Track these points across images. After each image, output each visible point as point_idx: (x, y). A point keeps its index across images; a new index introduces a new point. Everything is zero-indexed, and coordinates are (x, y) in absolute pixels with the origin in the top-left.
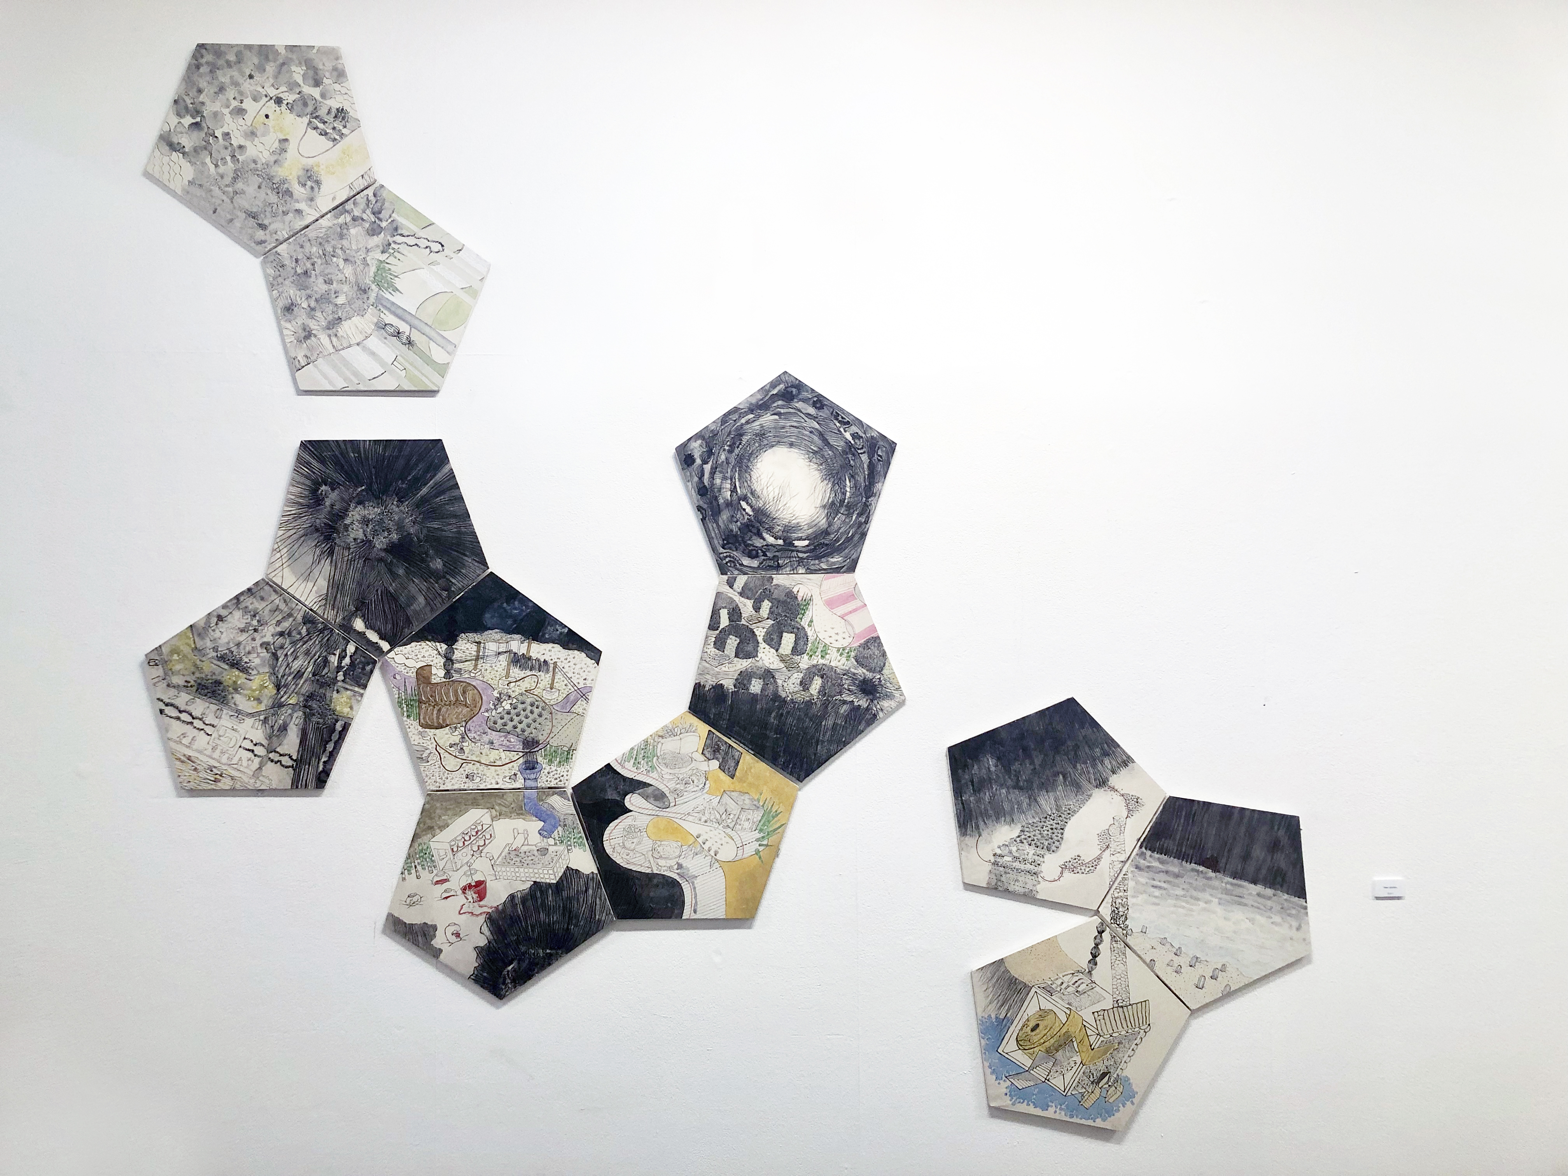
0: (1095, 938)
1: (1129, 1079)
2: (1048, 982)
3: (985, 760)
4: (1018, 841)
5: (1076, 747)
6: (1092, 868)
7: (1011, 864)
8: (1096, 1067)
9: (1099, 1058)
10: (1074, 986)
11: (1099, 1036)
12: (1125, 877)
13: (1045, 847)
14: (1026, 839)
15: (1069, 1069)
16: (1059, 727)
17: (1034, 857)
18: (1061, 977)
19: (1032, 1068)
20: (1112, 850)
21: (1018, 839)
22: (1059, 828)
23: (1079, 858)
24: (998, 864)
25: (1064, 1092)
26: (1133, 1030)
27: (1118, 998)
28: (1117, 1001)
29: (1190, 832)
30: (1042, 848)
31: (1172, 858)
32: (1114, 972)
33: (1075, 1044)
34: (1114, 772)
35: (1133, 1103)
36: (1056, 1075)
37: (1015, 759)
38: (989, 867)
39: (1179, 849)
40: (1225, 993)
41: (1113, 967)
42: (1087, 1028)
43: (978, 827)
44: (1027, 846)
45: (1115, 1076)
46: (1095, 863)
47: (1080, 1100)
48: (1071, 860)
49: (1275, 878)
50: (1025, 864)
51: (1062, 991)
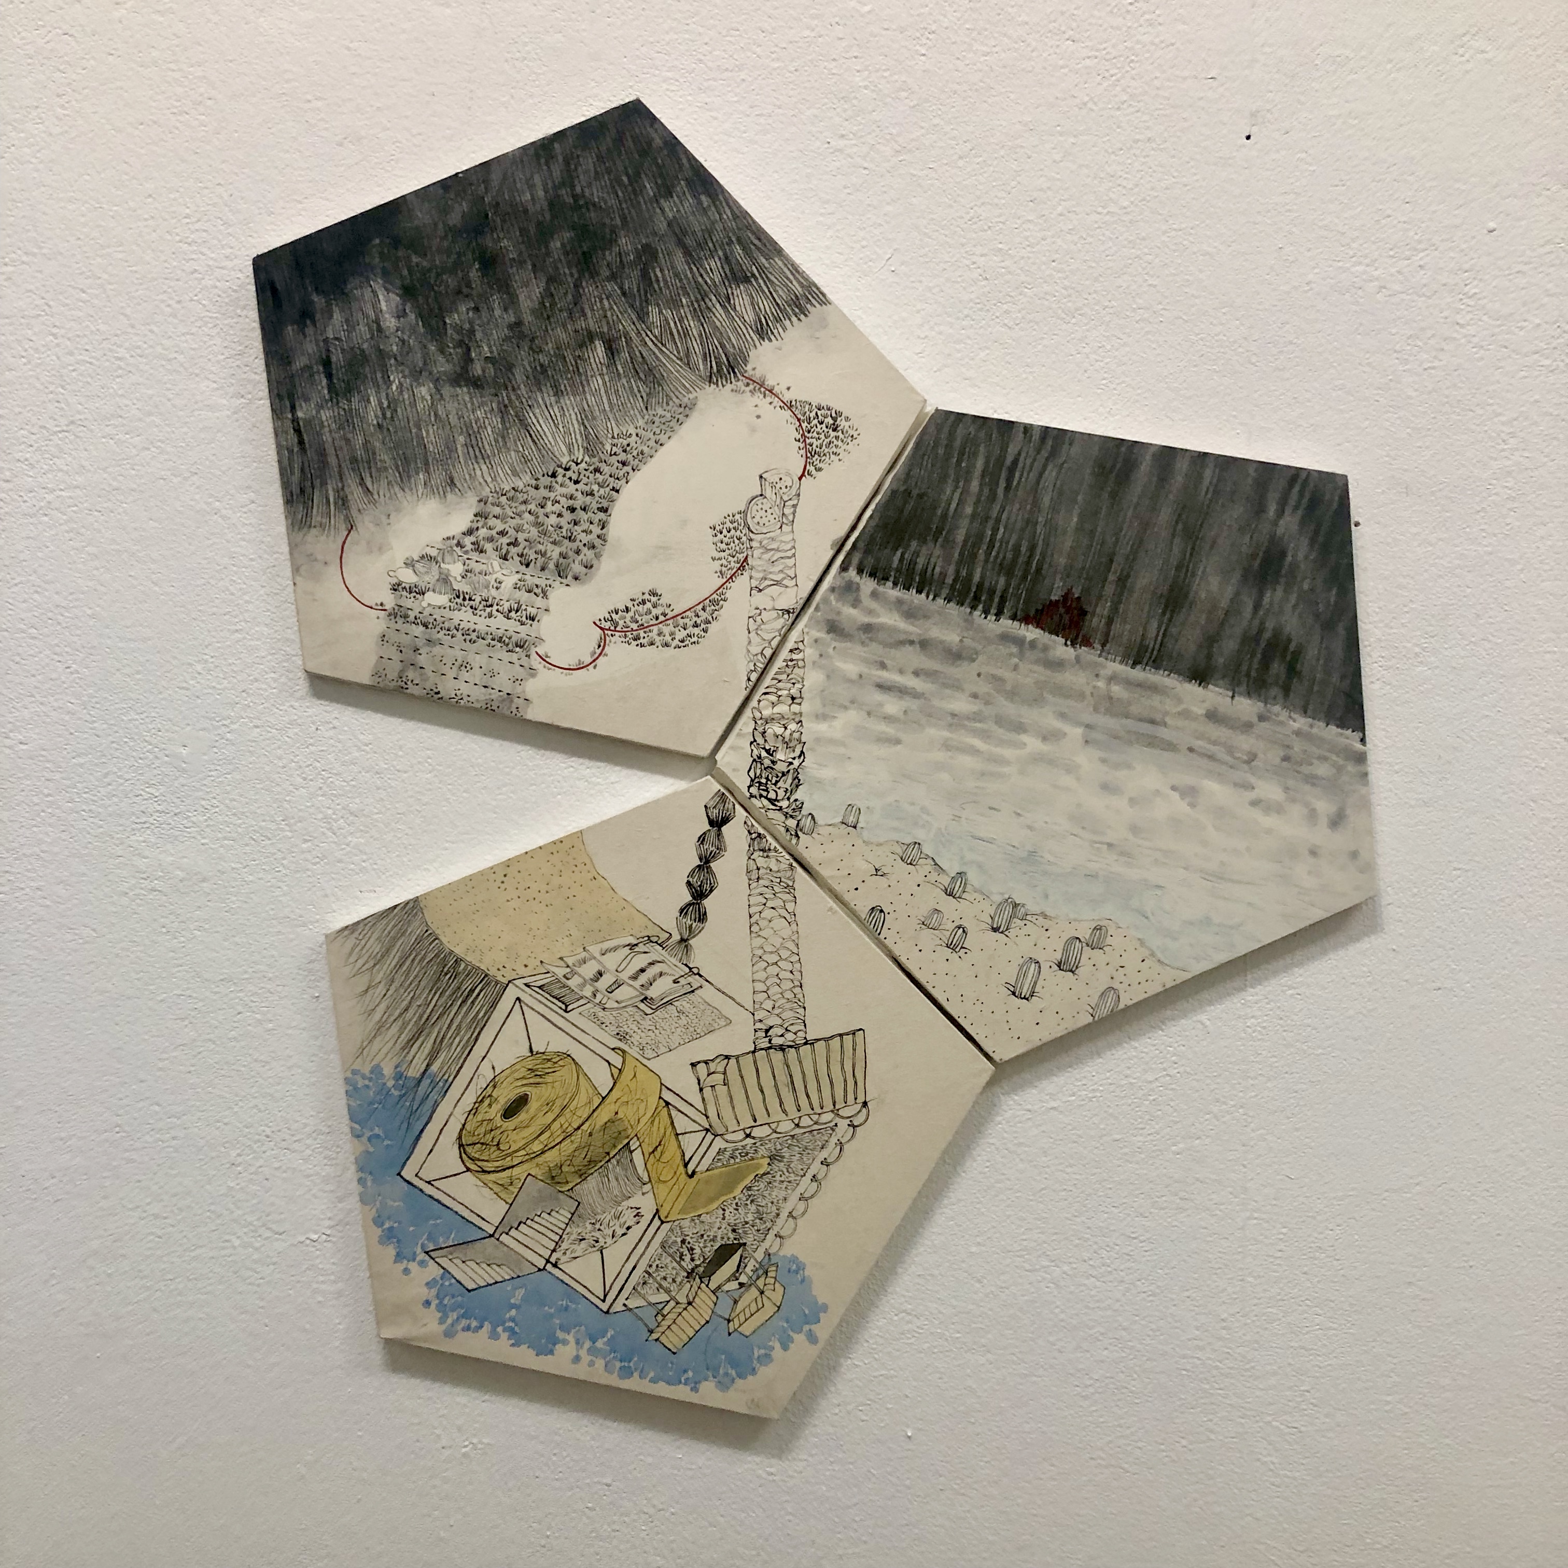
0: (702, 839)
1: (801, 1267)
2: (556, 970)
3: (368, 294)
4: (469, 547)
5: (648, 255)
6: (696, 631)
7: (447, 613)
8: (699, 1228)
9: (711, 1200)
10: (637, 984)
11: (710, 1137)
12: (794, 657)
13: (551, 566)
14: (491, 539)
15: (620, 1232)
16: (596, 193)
17: (518, 595)
18: (597, 955)
19: (505, 1226)
20: (758, 575)
21: (468, 541)
22: (595, 506)
23: (654, 599)
24: (406, 616)
25: (604, 1301)
26: (815, 1117)
27: (770, 1022)
28: (767, 1031)
29: (998, 520)
30: (543, 569)
31: (940, 601)
32: (758, 942)
33: (638, 1157)
34: (763, 332)
35: (812, 1338)
36: (580, 1249)
37: (459, 292)
38: (377, 624)
39: (964, 573)
40: (1104, 1012)
41: (755, 928)
42: (674, 1113)
43: (343, 502)
44: (496, 563)
45: (759, 1255)
46: (704, 615)
47: (652, 1325)
48: (630, 605)
49: (1265, 664)
50: (490, 615)
51: (599, 996)
